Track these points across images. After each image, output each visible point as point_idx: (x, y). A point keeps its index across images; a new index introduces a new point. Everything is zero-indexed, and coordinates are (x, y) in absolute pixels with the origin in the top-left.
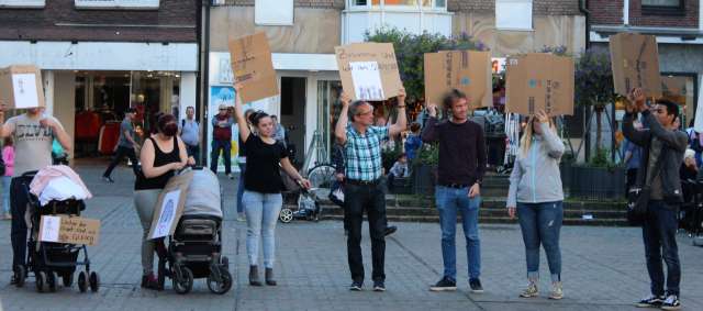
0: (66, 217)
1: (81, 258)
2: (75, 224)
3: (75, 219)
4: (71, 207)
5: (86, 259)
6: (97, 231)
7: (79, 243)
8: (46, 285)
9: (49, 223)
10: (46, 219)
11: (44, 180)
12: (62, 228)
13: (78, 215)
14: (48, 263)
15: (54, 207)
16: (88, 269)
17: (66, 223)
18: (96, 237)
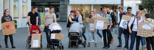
0: (56, 34)
1: (60, 42)
2: (58, 35)
3: (58, 34)
4: (58, 32)
5: (61, 43)
6: (63, 37)
7: (59, 39)
8: (52, 48)
9: (53, 35)
10: (52, 34)
11: (52, 26)
12: (56, 36)
13: (59, 33)
14: (52, 43)
15: (54, 32)
16: (61, 45)
17: (56, 35)
18: (63, 38)
